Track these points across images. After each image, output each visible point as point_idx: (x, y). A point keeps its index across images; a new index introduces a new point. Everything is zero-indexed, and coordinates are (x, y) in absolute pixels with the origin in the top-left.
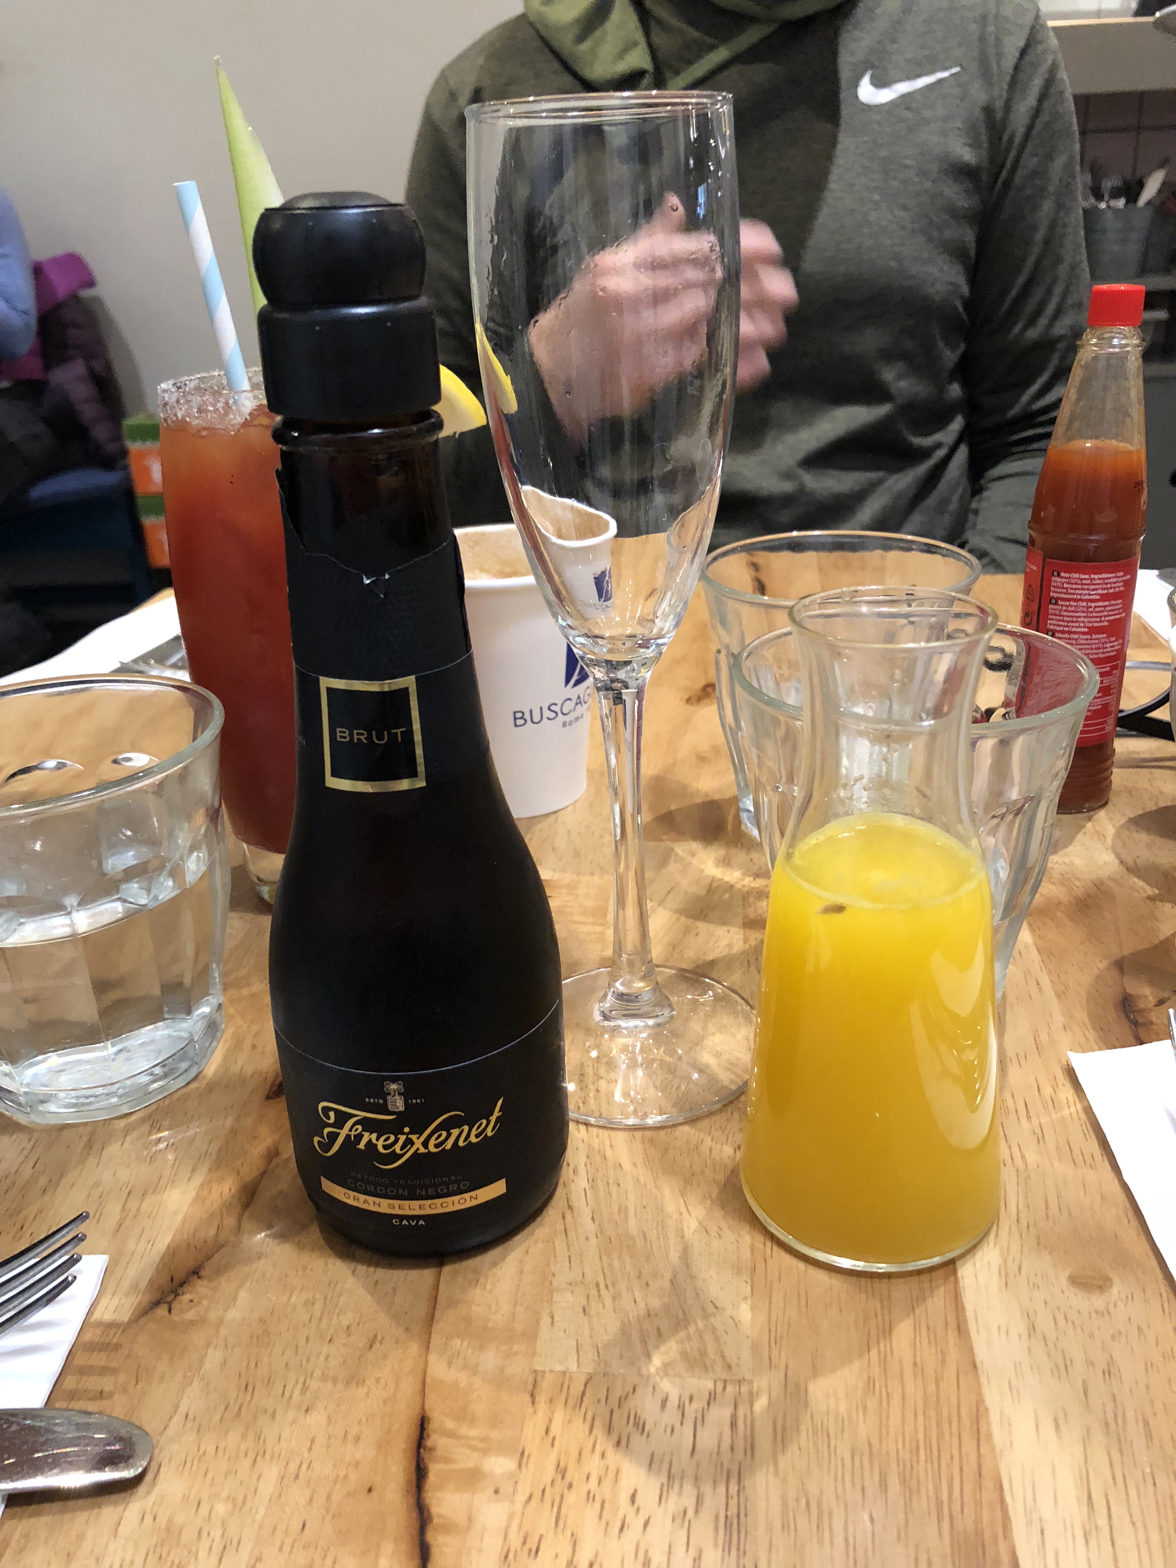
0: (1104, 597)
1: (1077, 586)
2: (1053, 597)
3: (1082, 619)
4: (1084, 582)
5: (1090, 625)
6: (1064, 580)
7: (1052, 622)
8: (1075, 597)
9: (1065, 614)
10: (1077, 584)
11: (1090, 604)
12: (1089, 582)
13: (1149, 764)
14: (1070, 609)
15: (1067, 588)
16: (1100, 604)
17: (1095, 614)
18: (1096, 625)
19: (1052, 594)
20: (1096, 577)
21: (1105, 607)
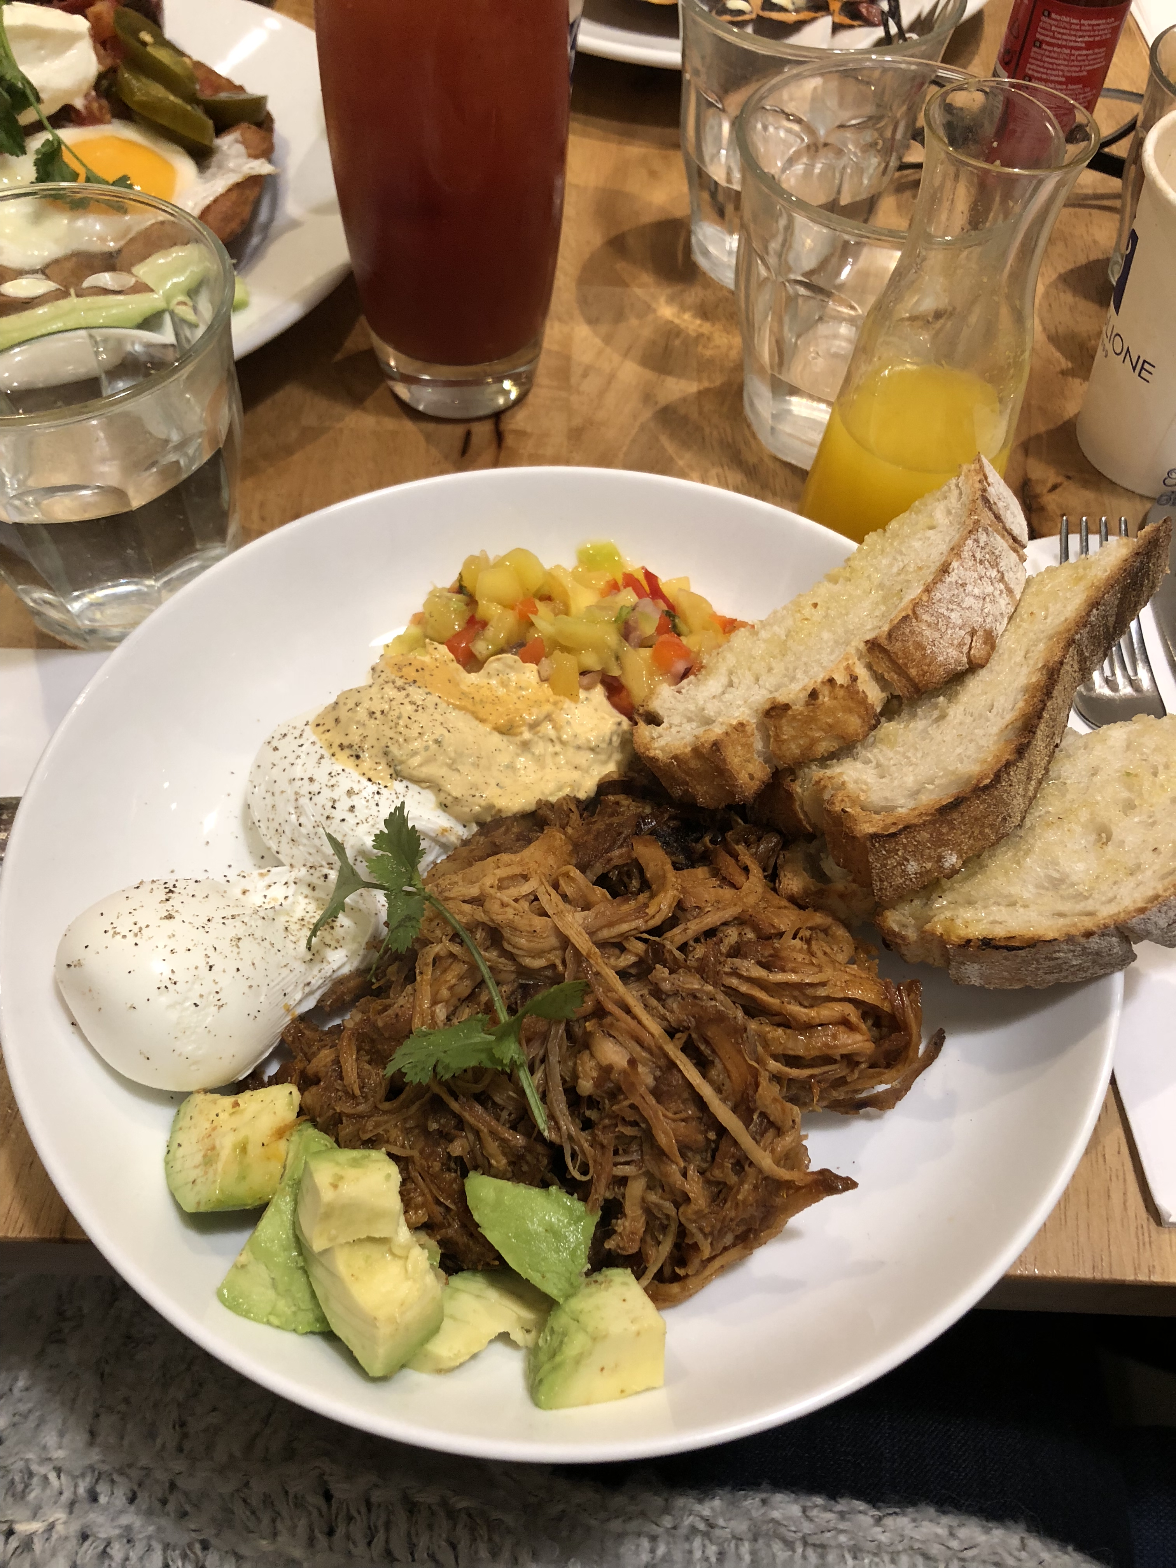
0: (1089, 46)
1: (1065, 31)
2: (1038, 40)
3: (1062, 67)
4: (1073, 27)
5: (1069, 74)
6: (1053, 22)
7: (1033, 67)
8: (1060, 42)
9: (1047, 59)
10: (1065, 28)
11: (1073, 52)
12: (1078, 27)
13: (1090, 202)
14: (1052, 55)
15: (1054, 32)
16: (1084, 52)
17: (1076, 63)
18: (1074, 74)
19: (1038, 36)
20: (1086, 22)
21: (1087, 55)
